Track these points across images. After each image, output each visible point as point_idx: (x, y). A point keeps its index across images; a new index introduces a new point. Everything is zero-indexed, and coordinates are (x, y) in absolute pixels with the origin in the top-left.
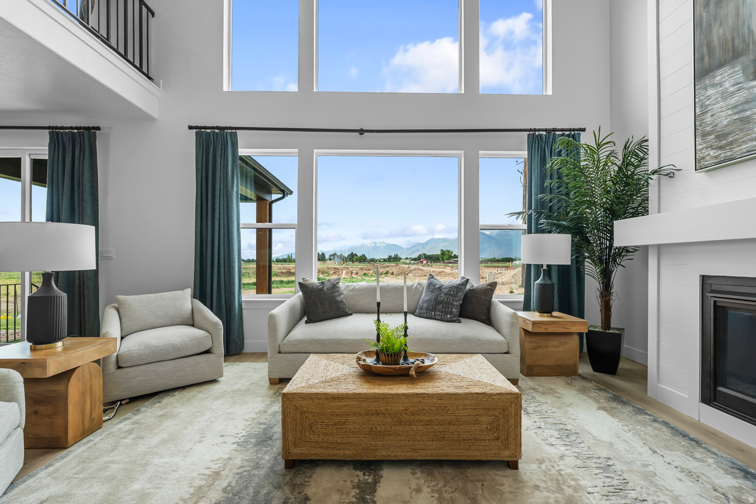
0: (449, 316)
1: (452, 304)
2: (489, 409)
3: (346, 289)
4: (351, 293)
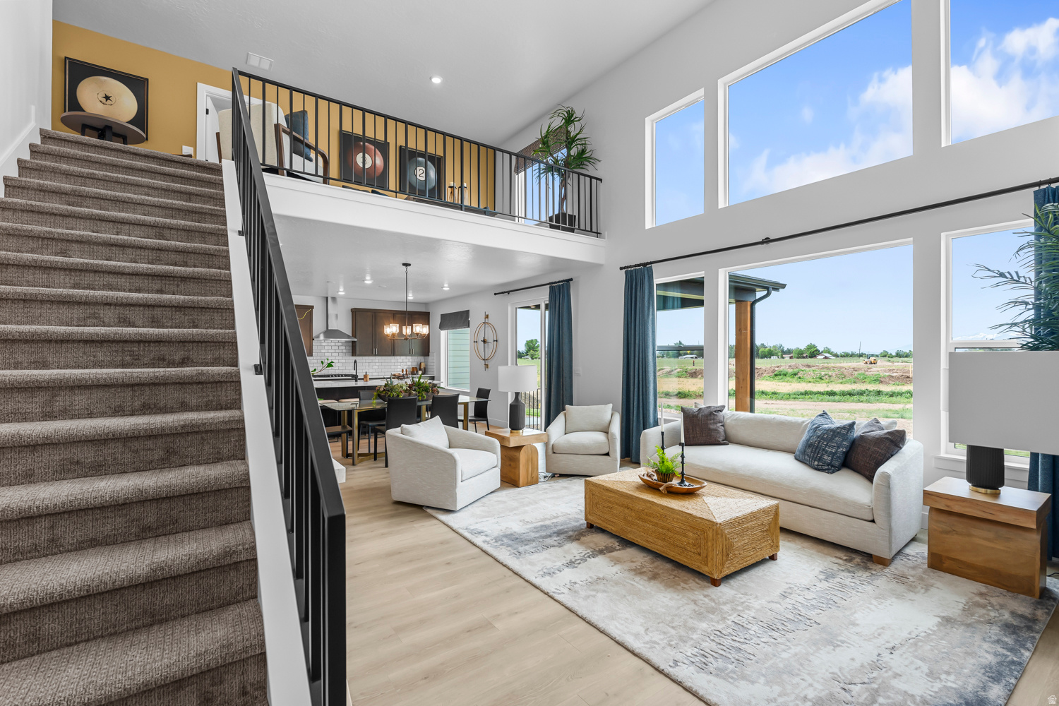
0: (816, 463)
1: (824, 450)
2: (694, 528)
3: (731, 417)
4: (734, 423)
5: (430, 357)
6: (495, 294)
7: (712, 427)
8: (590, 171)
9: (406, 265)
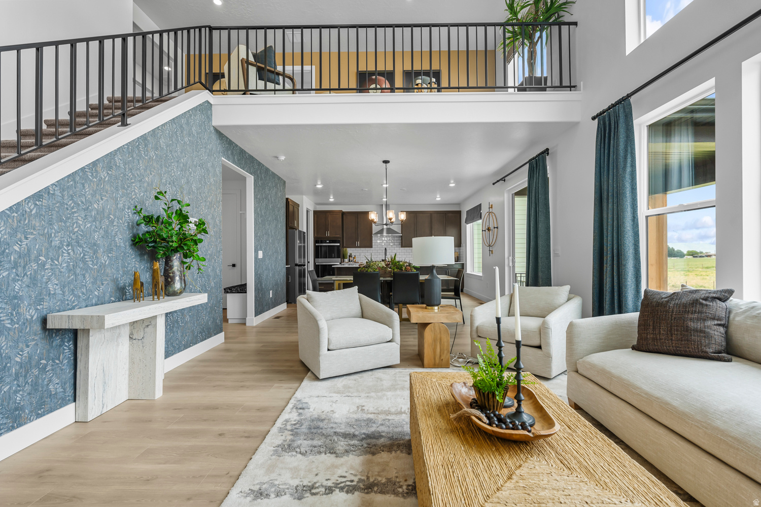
5: (462, 248)
6: (494, 184)
7: (692, 325)
8: (567, 18)
9: (386, 162)
